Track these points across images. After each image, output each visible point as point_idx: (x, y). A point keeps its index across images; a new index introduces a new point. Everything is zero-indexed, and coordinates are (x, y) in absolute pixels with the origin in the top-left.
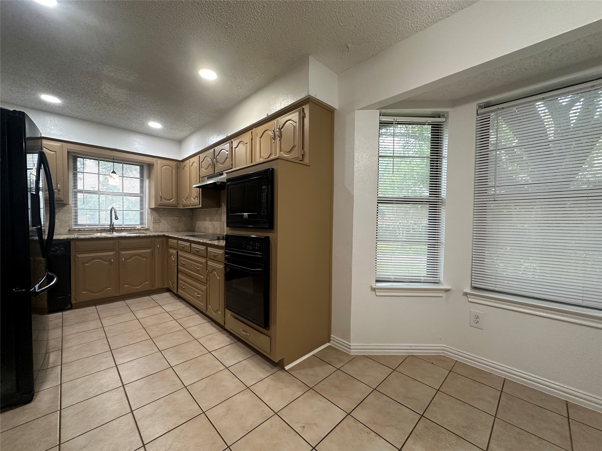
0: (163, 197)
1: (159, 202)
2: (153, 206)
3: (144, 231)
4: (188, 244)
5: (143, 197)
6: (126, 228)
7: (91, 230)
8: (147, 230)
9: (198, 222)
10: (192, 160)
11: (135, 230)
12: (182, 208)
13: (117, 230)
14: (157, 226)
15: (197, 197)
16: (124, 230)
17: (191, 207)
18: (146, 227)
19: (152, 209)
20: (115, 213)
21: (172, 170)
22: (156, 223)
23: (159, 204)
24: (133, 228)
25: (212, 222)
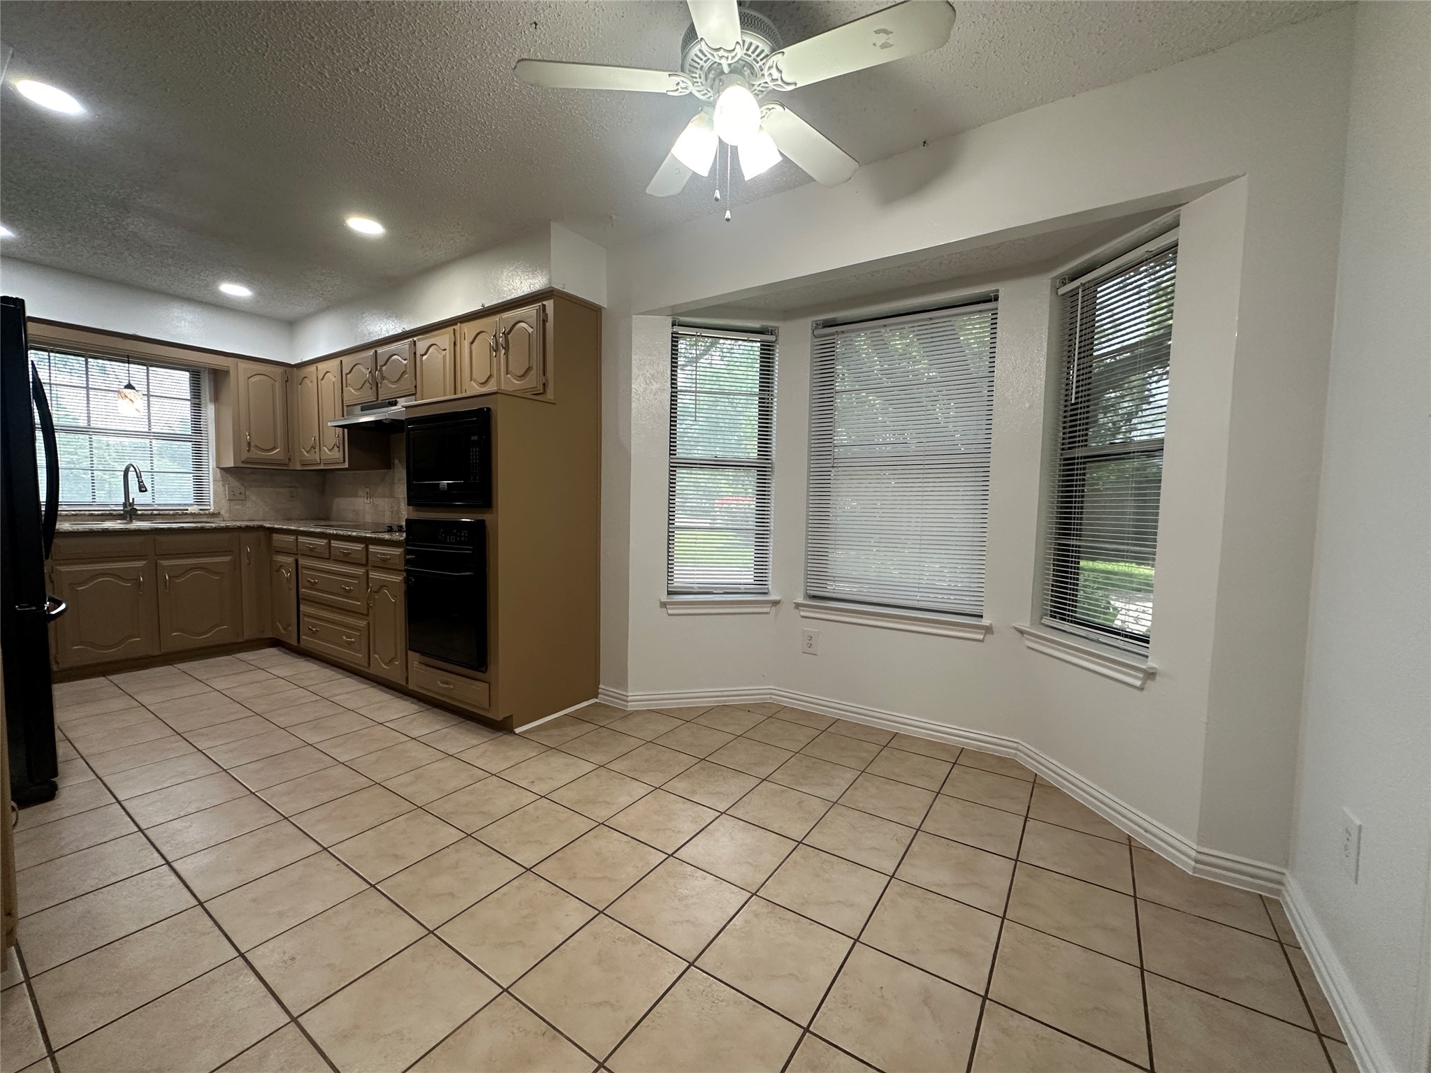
0: (252, 444)
1: (245, 455)
2: (229, 463)
3: (208, 518)
4: (323, 542)
5: (199, 442)
6: (161, 512)
7: (76, 515)
8: (214, 515)
9: (336, 500)
10: (323, 366)
11: (185, 516)
12: (299, 468)
13: (141, 515)
14: (238, 507)
15: (338, 447)
16: (159, 514)
17: (322, 467)
18: (212, 508)
19: (225, 470)
20: (138, 477)
21: (274, 386)
22: (236, 502)
23: (244, 458)
24: (180, 512)
25: (373, 500)
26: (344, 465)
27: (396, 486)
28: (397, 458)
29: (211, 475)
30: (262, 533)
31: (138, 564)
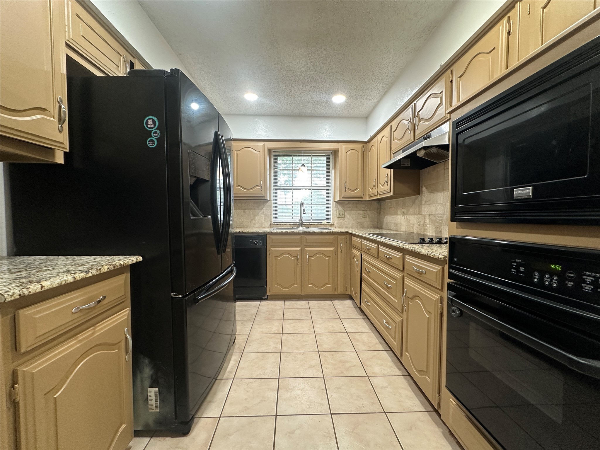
2: (337, 199)
3: (329, 226)
4: (374, 246)
5: (329, 189)
6: (314, 223)
7: (285, 224)
8: (332, 225)
9: (386, 217)
10: (380, 136)
11: (321, 225)
12: (368, 199)
14: (341, 221)
15: (387, 183)
16: (312, 225)
17: (378, 197)
18: (331, 222)
19: (337, 202)
20: (303, 207)
21: (357, 155)
22: (341, 218)
23: (343, 195)
24: (319, 223)
25: (406, 217)
26: (390, 194)
27: (423, 206)
28: (425, 186)
29: (332, 205)
30: (348, 236)
31: (298, 249)
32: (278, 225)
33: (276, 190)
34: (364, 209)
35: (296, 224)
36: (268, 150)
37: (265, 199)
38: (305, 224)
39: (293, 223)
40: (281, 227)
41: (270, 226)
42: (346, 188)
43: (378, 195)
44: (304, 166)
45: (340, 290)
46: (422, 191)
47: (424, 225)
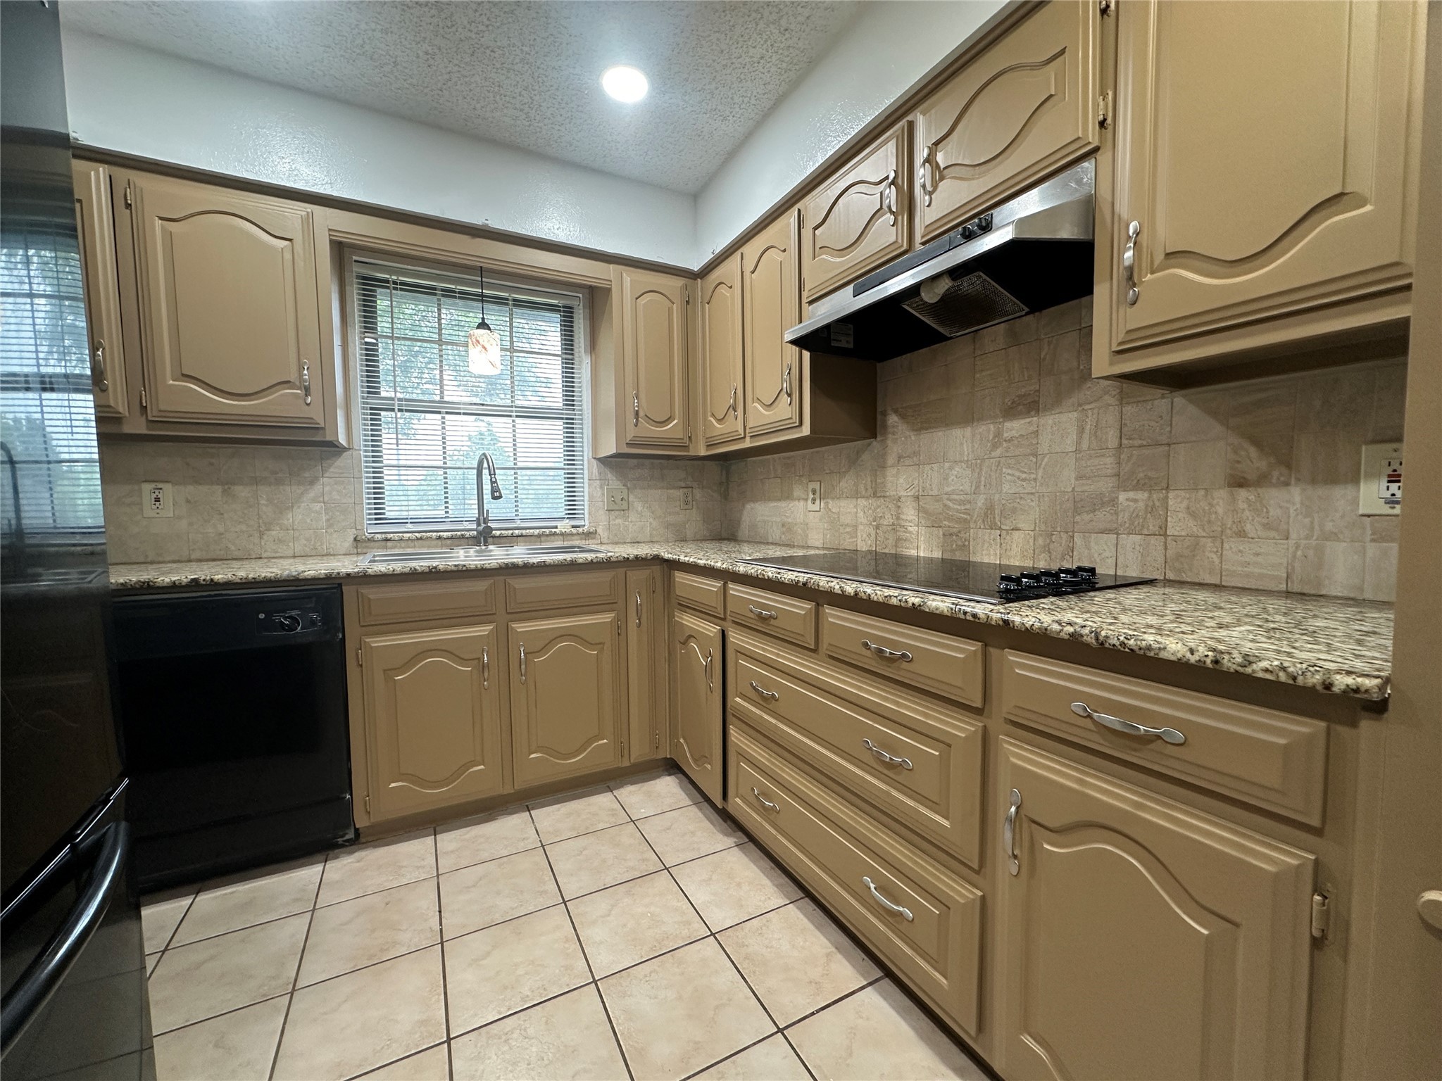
0: (641, 414)
1: (631, 433)
2: (609, 448)
3: (581, 539)
4: (798, 606)
5: (572, 419)
6: (528, 531)
7: (421, 538)
8: (589, 535)
9: (748, 506)
11: (553, 538)
12: (703, 453)
13: (500, 537)
14: (619, 521)
15: (789, 395)
16: (522, 536)
18: (587, 525)
19: (604, 461)
20: (490, 475)
21: (670, 311)
22: (617, 513)
23: (629, 437)
24: (547, 531)
25: (827, 503)
26: (802, 432)
27: (891, 472)
28: (896, 411)
29: (586, 472)
30: (657, 569)
31: (484, 630)
32: (389, 544)
33: (375, 411)
34: (683, 485)
35: (463, 537)
36: (332, 242)
37: (328, 439)
38: (498, 533)
39: (449, 534)
40: (401, 547)
41: (357, 548)
42: (637, 413)
43: (744, 437)
44: (489, 329)
45: (639, 751)
46: (885, 427)
47: (897, 526)
